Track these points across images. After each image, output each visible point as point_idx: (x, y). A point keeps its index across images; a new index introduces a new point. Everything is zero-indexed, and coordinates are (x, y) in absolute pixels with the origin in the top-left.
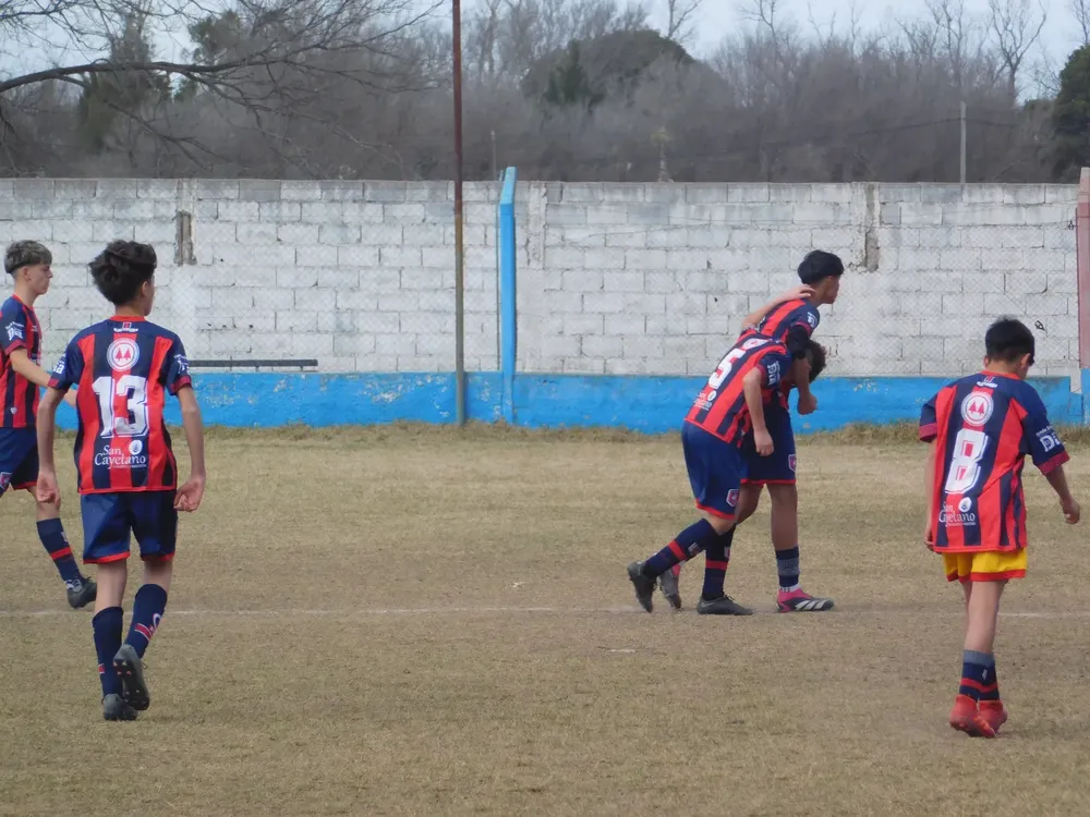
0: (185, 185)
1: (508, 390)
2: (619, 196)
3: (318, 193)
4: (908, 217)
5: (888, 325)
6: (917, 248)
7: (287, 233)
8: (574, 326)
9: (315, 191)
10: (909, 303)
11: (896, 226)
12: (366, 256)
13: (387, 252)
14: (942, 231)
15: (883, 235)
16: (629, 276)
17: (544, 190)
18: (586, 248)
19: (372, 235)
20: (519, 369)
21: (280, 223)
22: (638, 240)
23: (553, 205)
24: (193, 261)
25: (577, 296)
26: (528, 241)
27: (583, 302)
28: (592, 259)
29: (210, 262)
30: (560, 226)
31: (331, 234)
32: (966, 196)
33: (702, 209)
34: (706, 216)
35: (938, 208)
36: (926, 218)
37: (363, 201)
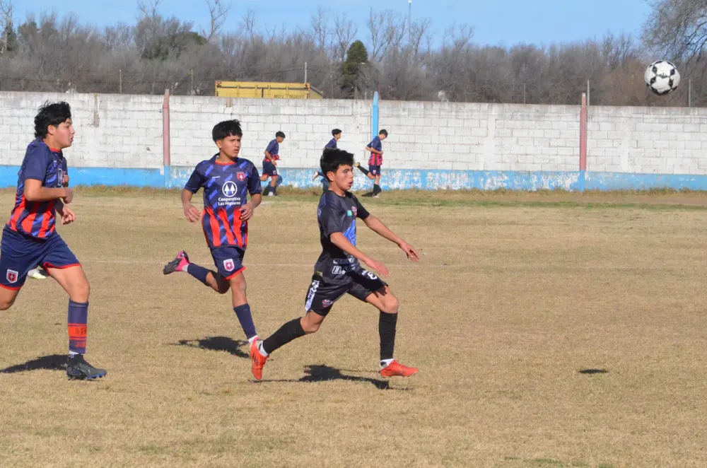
4: (110, 106)
5: (102, 148)
6: (113, 119)
10: (110, 140)
11: (106, 111)
14: (123, 112)
15: (101, 114)
16: (4, 127)
22: (8, 113)
32: (132, 100)
33: (32, 102)
34: (34, 105)
35: (121, 104)
36: (117, 107)
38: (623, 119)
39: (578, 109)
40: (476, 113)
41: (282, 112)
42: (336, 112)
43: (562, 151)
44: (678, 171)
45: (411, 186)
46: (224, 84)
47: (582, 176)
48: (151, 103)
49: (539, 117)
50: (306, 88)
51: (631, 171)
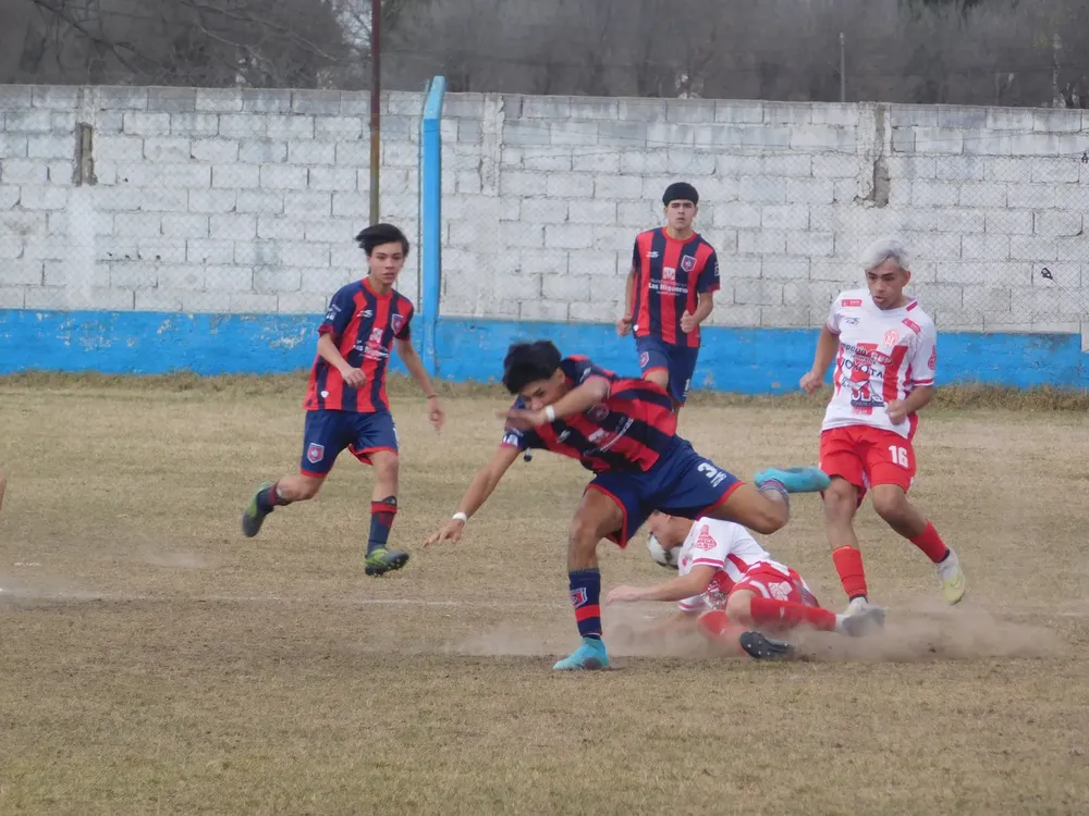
0: (87, 92)
1: (429, 337)
2: (588, 113)
3: (238, 103)
4: (924, 145)
6: (934, 180)
7: (202, 149)
8: (533, 263)
9: (236, 101)
11: (910, 154)
12: (295, 177)
13: (313, 172)
14: (961, 161)
15: (894, 165)
16: (599, 206)
17: (501, 104)
18: (548, 172)
19: (300, 153)
20: (444, 311)
21: (194, 139)
22: (610, 163)
23: (512, 123)
24: (93, 180)
26: (481, 163)
27: (544, 237)
28: (556, 186)
29: (111, 182)
30: (519, 146)
31: (253, 151)
32: (990, 121)
33: (684, 130)
34: (689, 138)
35: (958, 135)
36: (944, 146)
37: (291, 114)
48: (1050, 133)
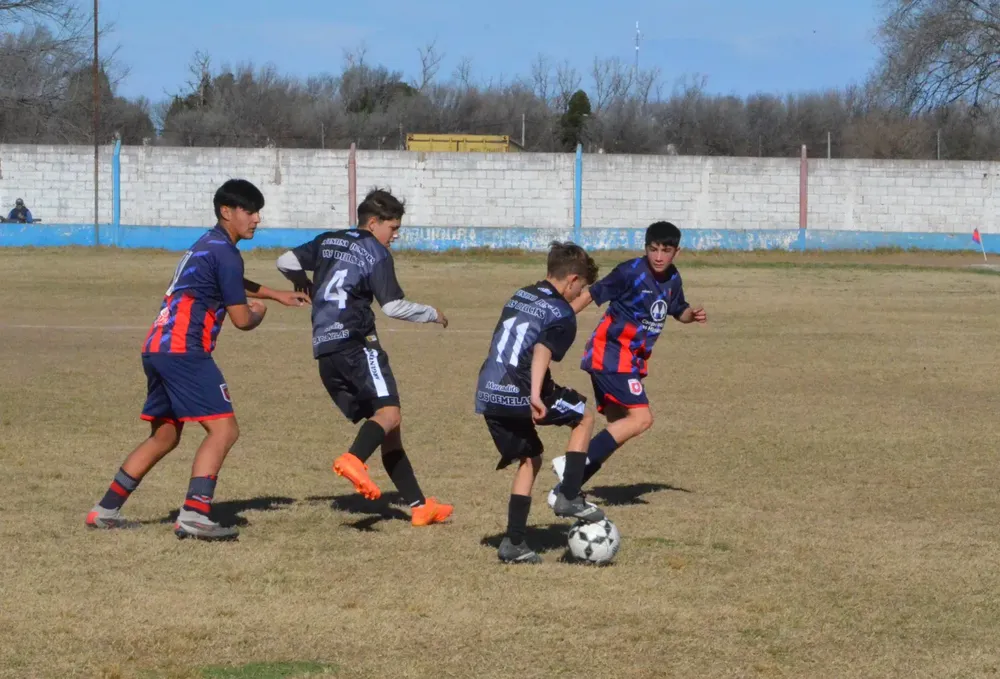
1: (116, 231)
2: (175, 152)
3: (52, 150)
4: (293, 163)
5: (284, 207)
6: (297, 175)
7: (40, 166)
8: (156, 206)
9: (51, 149)
10: (293, 198)
11: (288, 166)
13: (80, 174)
14: (306, 169)
15: (283, 170)
16: (180, 185)
17: (145, 150)
18: (162, 173)
19: (73, 167)
20: (120, 223)
21: (36, 163)
22: (183, 170)
23: (149, 155)
25: (157, 194)
27: (160, 196)
28: (164, 178)
29: (8, 178)
30: (151, 164)
31: (57, 167)
32: (316, 155)
33: (209, 158)
35: (305, 159)
36: (300, 163)
37: (72, 154)
38: (847, 173)
39: (797, 162)
40: (688, 167)
41: (478, 167)
42: (538, 167)
43: (782, 208)
44: (907, 229)
45: (616, 246)
46: (416, 137)
47: (802, 236)
49: (757, 170)
50: (505, 141)
51: (855, 228)
